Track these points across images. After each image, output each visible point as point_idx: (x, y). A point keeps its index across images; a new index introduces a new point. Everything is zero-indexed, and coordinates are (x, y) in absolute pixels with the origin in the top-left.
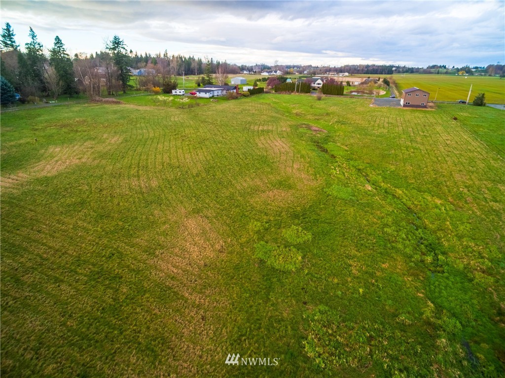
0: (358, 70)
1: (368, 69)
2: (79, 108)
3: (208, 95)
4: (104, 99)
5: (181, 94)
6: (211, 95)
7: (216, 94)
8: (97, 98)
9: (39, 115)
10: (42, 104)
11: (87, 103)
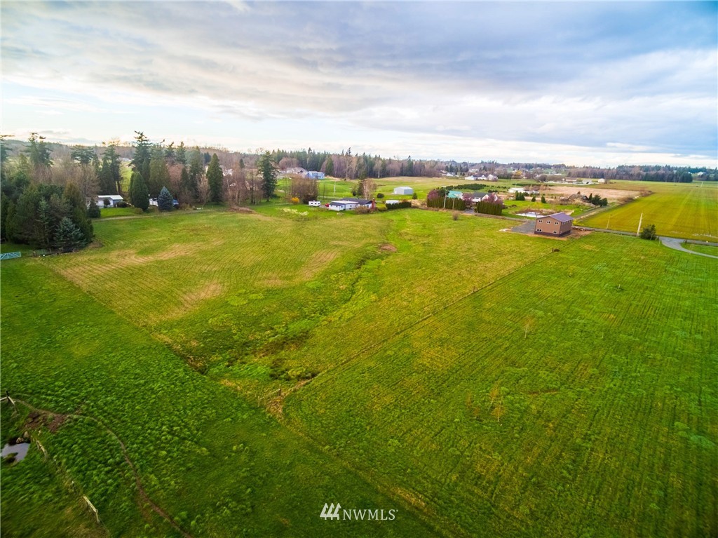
0: (632, 175)
1: (647, 174)
2: (214, 216)
3: (338, 209)
4: (241, 208)
5: (317, 205)
6: (342, 209)
7: (348, 207)
8: (236, 207)
9: (182, 220)
10: (191, 210)
11: (225, 211)
